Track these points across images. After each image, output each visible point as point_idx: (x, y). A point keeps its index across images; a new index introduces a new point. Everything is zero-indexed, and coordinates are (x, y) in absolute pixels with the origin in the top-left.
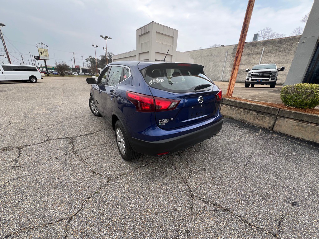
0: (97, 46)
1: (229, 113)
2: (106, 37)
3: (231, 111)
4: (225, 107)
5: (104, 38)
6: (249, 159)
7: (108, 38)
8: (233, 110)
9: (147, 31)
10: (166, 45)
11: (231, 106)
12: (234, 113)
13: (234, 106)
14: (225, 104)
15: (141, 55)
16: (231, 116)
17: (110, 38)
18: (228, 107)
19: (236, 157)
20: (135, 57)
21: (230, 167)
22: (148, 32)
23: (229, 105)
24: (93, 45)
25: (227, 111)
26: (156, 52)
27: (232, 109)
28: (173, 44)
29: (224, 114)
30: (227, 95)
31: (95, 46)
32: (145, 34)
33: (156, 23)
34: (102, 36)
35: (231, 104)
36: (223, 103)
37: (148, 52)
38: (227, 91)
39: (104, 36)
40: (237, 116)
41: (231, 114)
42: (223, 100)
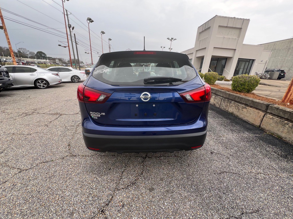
0: (164, 47)
1: (276, 129)
2: (172, 39)
3: (280, 126)
4: (271, 119)
5: (170, 40)
6: (243, 214)
7: (174, 39)
8: (284, 125)
9: (208, 26)
10: (230, 38)
11: (281, 118)
12: (286, 131)
13: (287, 119)
14: (271, 113)
15: (198, 52)
16: (280, 134)
17: (175, 39)
18: (276, 119)
19: (220, 197)
20: (192, 54)
21: (190, 206)
22: (209, 28)
23: (278, 116)
24: (161, 47)
25: (272, 125)
26: (214, 47)
27: (283, 123)
28: (239, 37)
29: (267, 129)
30: (283, 101)
31: (163, 48)
32: (205, 30)
33: (220, 17)
34: (168, 39)
35: (281, 114)
36: (268, 111)
37: (206, 48)
38: (284, 94)
39: (170, 38)
40: (290, 136)
41: (279, 130)
42: (269, 107)
